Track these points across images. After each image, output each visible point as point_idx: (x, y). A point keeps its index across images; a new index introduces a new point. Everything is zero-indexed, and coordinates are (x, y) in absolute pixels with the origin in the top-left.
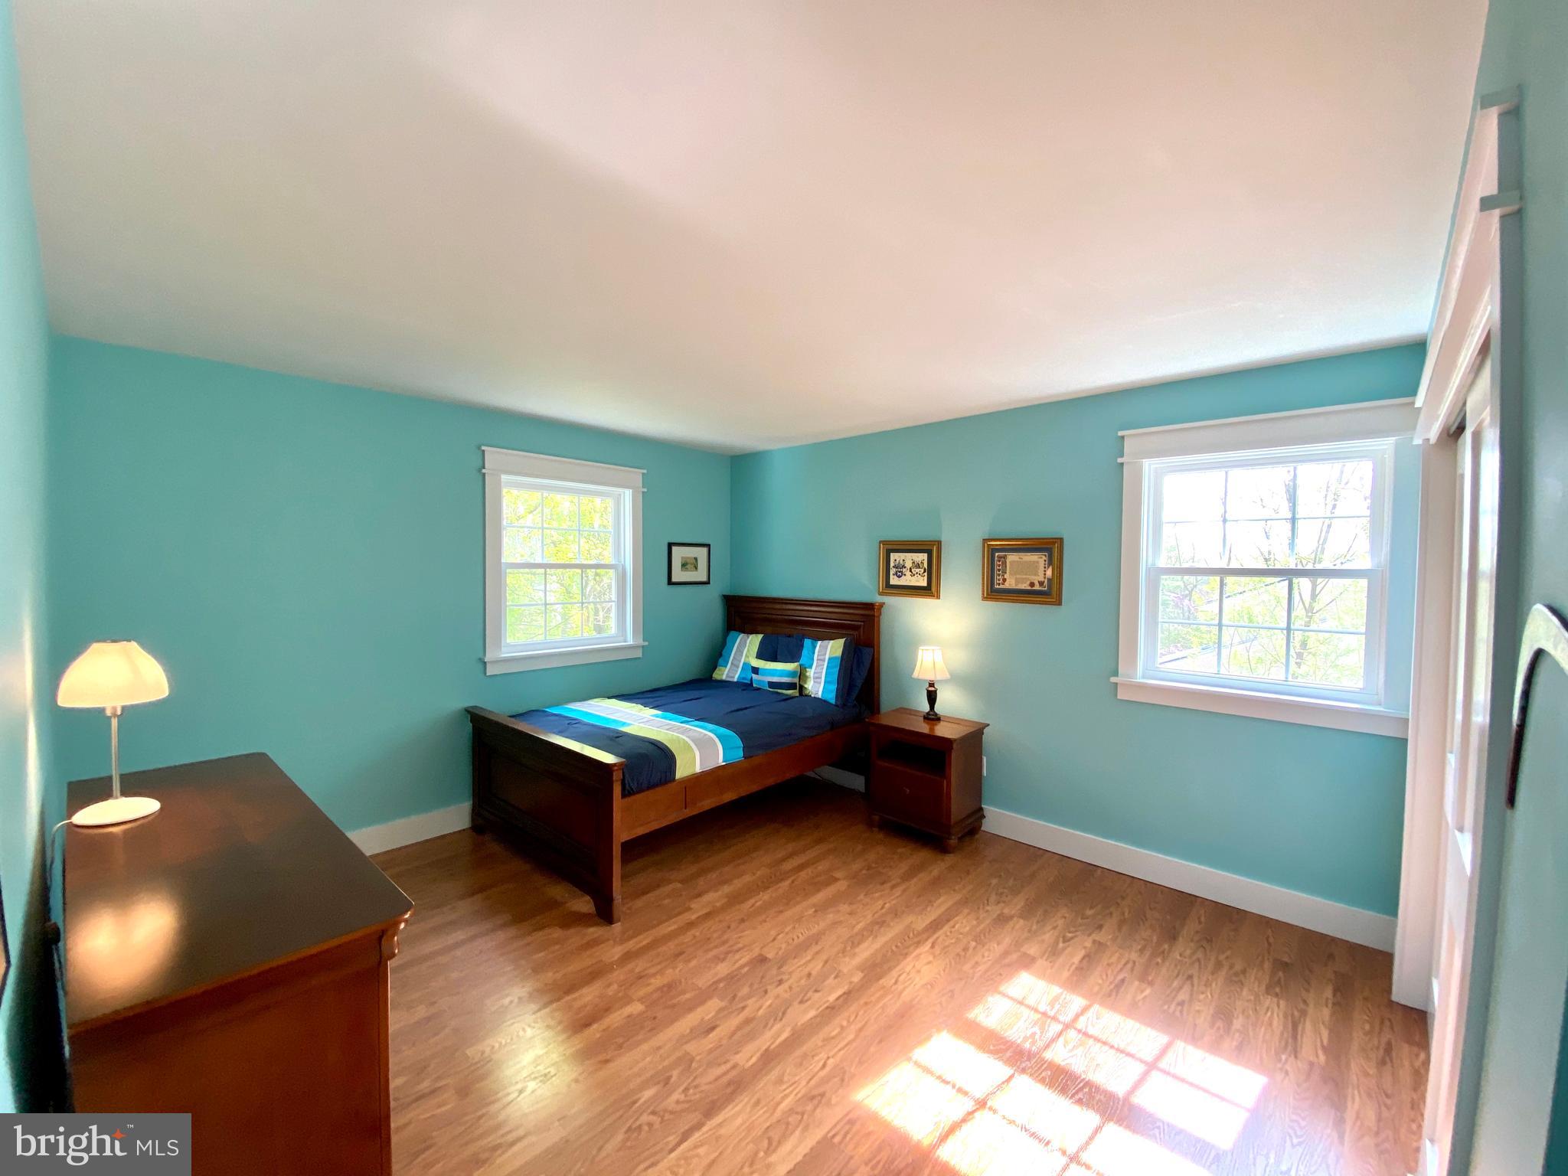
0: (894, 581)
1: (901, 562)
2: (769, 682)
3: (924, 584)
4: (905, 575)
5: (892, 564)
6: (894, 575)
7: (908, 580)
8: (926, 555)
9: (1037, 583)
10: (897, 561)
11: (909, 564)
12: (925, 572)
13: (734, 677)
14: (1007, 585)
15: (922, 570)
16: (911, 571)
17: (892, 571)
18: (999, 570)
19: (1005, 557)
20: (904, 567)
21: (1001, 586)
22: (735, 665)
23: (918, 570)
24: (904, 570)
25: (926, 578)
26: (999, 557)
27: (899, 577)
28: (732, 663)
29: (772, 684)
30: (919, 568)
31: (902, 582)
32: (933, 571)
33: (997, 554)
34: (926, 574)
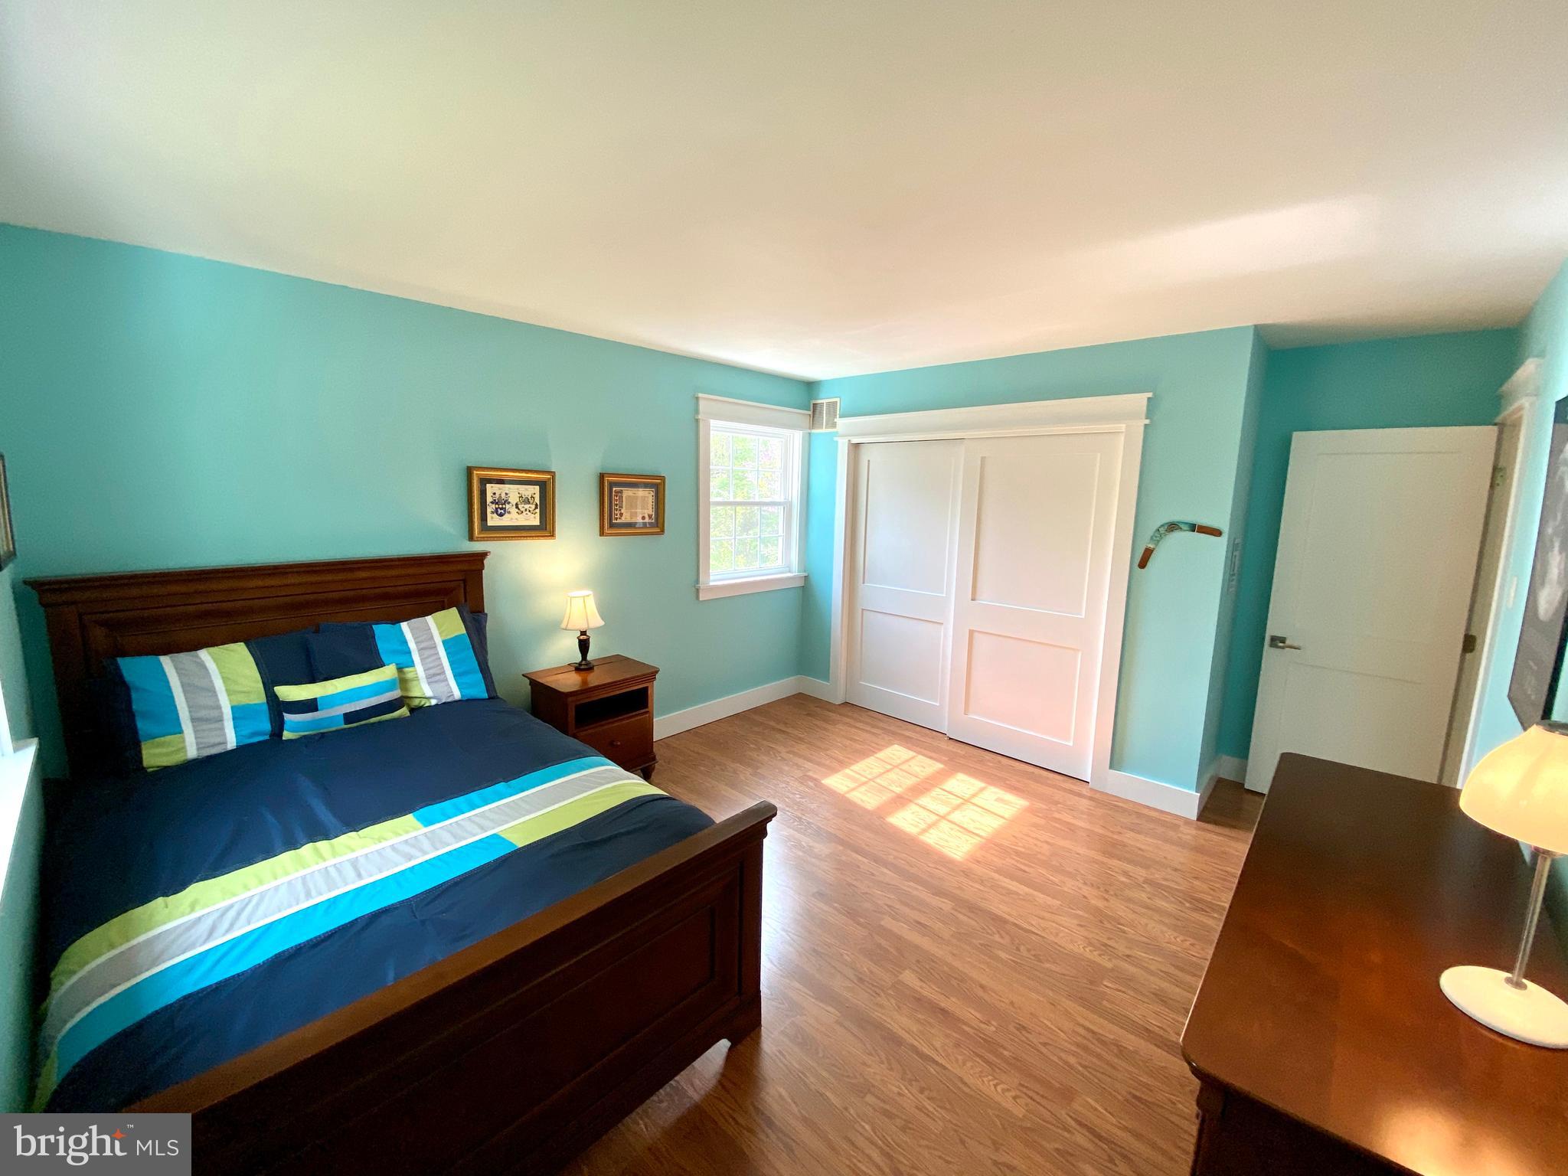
0: (493, 520)
1: (503, 496)
2: (346, 715)
3: (537, 522)
4: (509, 512)
5: (489, 499)
6: (493, 513)
7: (511, 519)
8: (537, 487)
9: (647, 516)
10: (497, 496)
11: (514, 499)
12: (536, 508)
13: (225, 743)
14: (623, 520)
15: (533, 507)
16: (517, 507)
17: (490, 508)
18: (616, 505)
19: (621, 492)
20: (507, 502)
21: (619, 521)
22: (207, 720)
23: (527, 506)
24: (507, 506)
25: (538, 515)
26: (616, 492)
27: (501, 515)
28: (193, 720)
29: (349, 717)
30: (529, 503)
31: (506, 521)
32: (546, 506)
33: (614, 489)
34: (538, 510)
